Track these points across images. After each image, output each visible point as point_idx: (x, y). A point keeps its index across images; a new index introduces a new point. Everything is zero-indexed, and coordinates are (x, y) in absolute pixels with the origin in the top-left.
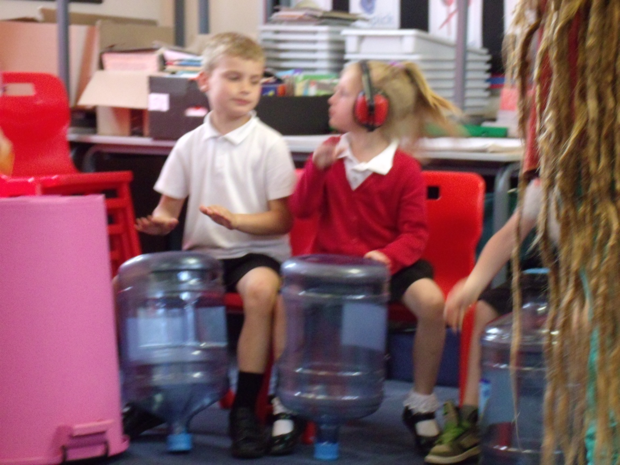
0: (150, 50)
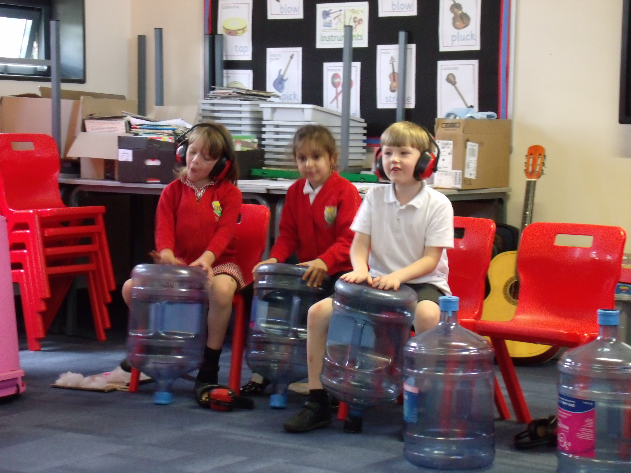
0: (120, 118)
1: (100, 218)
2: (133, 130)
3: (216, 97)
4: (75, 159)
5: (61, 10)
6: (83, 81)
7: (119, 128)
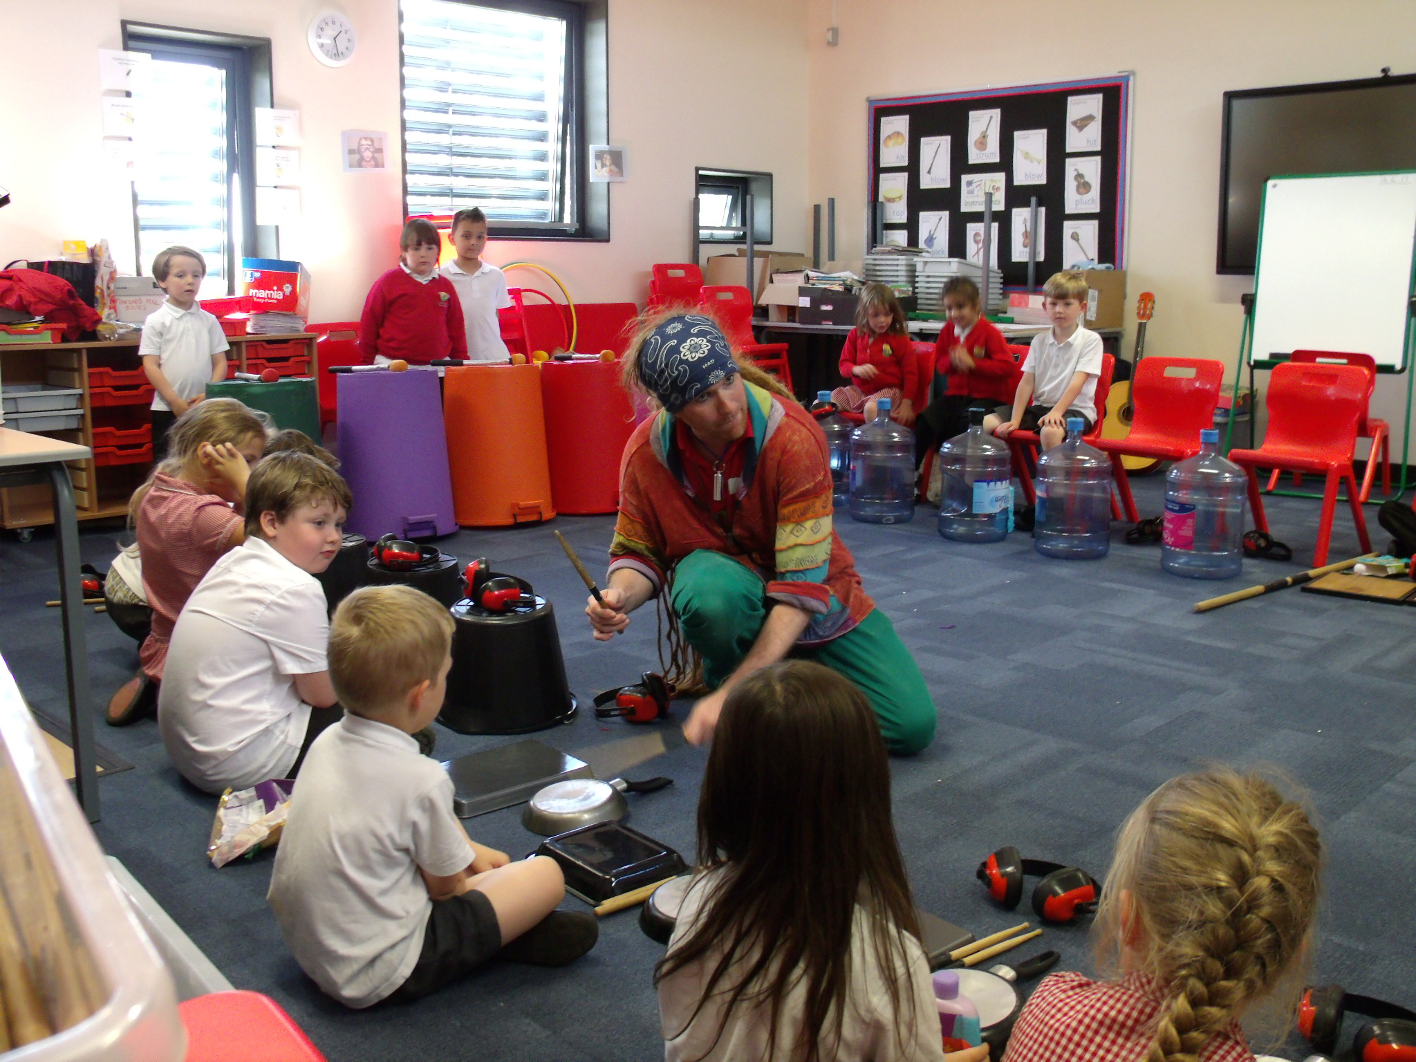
0: (801, 271)
1: (785, 353)
2: (811, 281)
3: (877, 253)
4: (765, 305)
5: (754, 187)
6: (770, 243)
7: (799, 280)
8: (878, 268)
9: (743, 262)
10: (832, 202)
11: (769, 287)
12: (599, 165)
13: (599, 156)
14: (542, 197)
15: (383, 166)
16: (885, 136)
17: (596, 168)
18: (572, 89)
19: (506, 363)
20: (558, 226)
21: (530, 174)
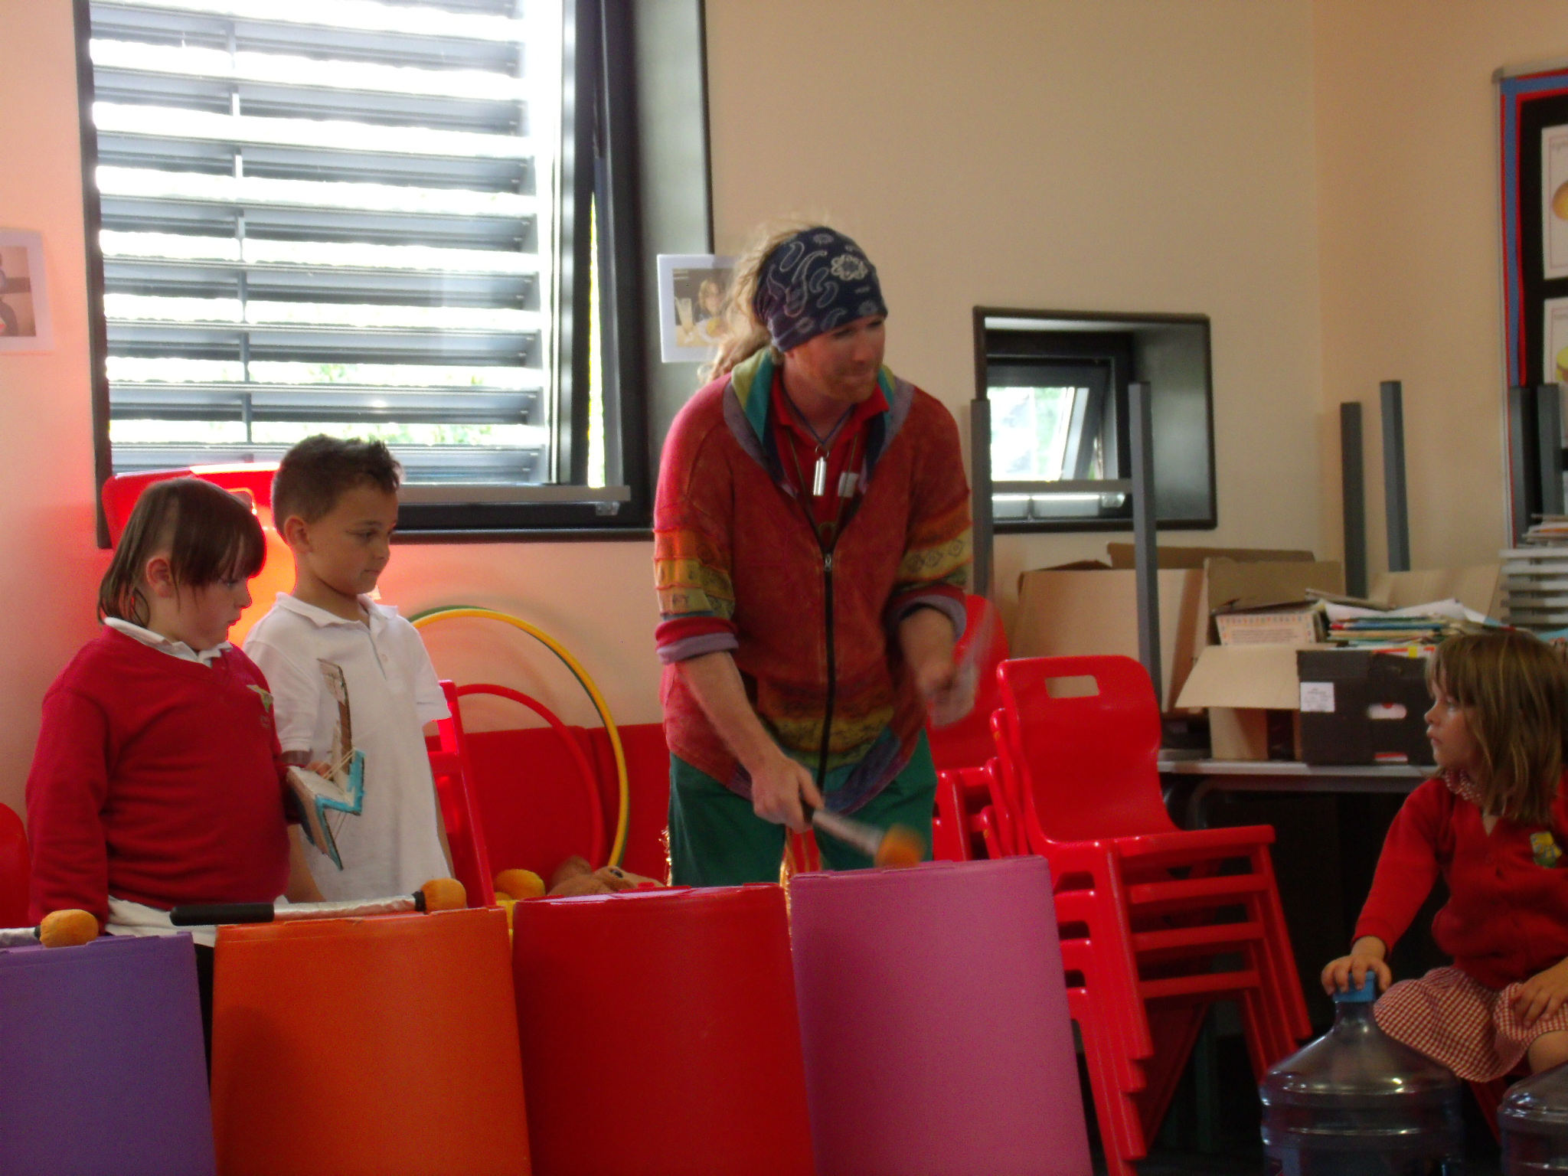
0: (1302, 605)
1: (1264, 857)
2: (1335, 634)
3: (1544, 542)
4: (1196, 712)
5: (1153, 358)
6: (1210, 524)
7: (1299, 631)
8: (1547, 585)
9: (1127, 581)
10: (1393, 392)
11: (1207, 657)
12: (686, 313)
13: (687, 286)
14: (523, 411)
15: (31, 331)
16: (1556, 186)
17: (678, 322)
18: (600, 92)
19: (406, 909)
20: (569, 496)
21: (483, 347)
